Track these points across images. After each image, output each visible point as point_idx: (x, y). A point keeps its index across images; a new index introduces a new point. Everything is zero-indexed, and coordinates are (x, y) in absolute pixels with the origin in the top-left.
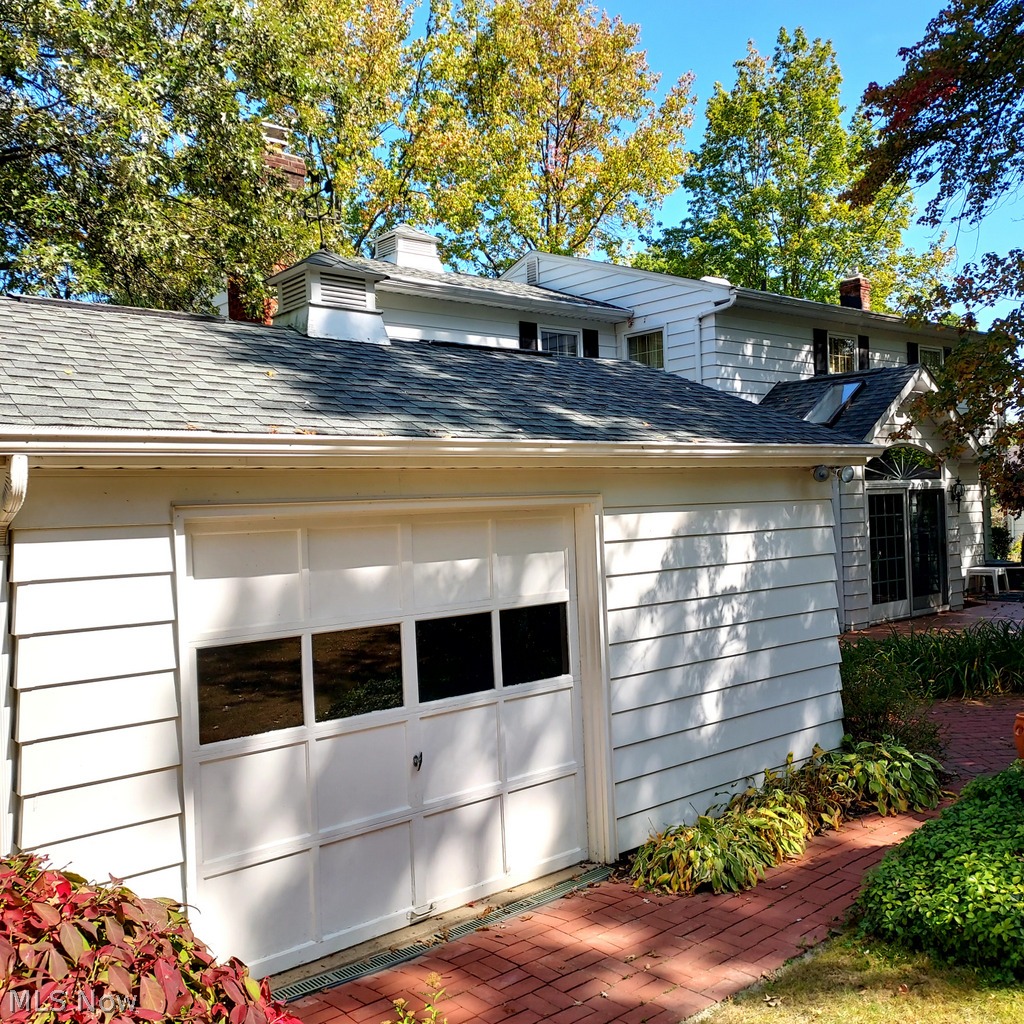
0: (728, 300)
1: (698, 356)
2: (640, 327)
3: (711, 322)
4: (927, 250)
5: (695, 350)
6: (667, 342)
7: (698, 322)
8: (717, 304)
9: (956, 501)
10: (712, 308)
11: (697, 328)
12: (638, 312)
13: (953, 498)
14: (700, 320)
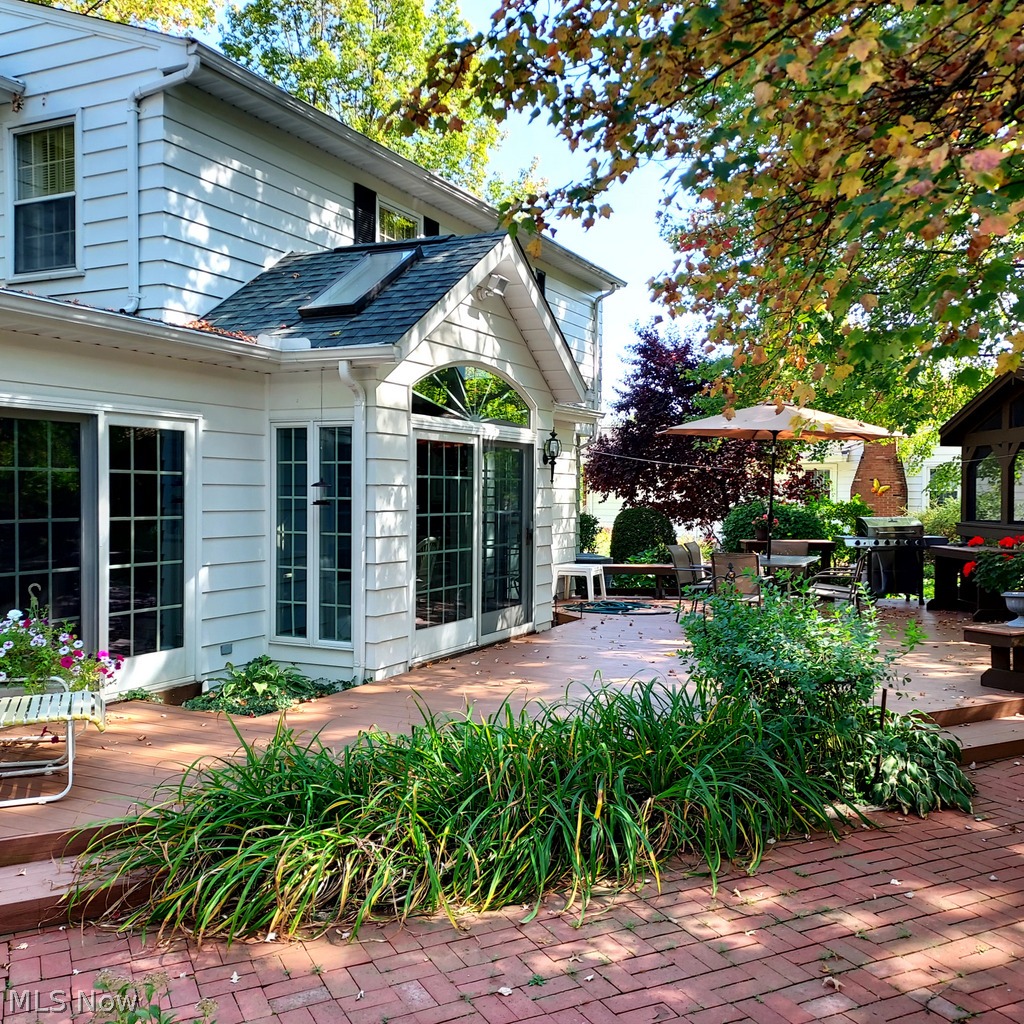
0: (184, 67)
1: (133, 170)
2: (35, 112)
3: (156, 107)
4: (517, 178)
5: (128, 159)
6: (81, 144)
7: (133, 106)
8: (167, 73)
9: (549, 466)
10: (157, 80)
11: (131, 118)
12: (34, 86)
13: (545, 460)
14: (139, 102)
